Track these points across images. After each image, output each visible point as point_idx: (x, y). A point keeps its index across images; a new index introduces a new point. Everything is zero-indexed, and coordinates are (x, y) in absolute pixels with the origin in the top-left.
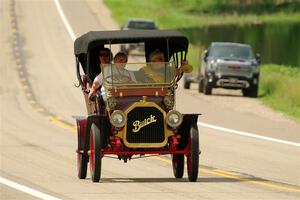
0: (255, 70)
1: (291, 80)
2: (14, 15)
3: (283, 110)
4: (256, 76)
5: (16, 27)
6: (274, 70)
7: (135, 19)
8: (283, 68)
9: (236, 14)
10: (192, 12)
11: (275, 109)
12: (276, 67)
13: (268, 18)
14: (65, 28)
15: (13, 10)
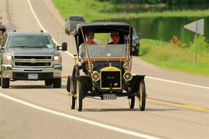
0: (137, 42)
1: (156, 47)
2: (8, 13)
3: (153, 63)
4: (138, 45)
5: (10, 20)
6: (147, 42)
7: (73, 15)
8: (151, 41)
9: (125, 13)
10: (102, 11)
11: (149, 62)
12: (147, 40)
13: (141, 15)
14: (35, 20)
15: (8, 11)
